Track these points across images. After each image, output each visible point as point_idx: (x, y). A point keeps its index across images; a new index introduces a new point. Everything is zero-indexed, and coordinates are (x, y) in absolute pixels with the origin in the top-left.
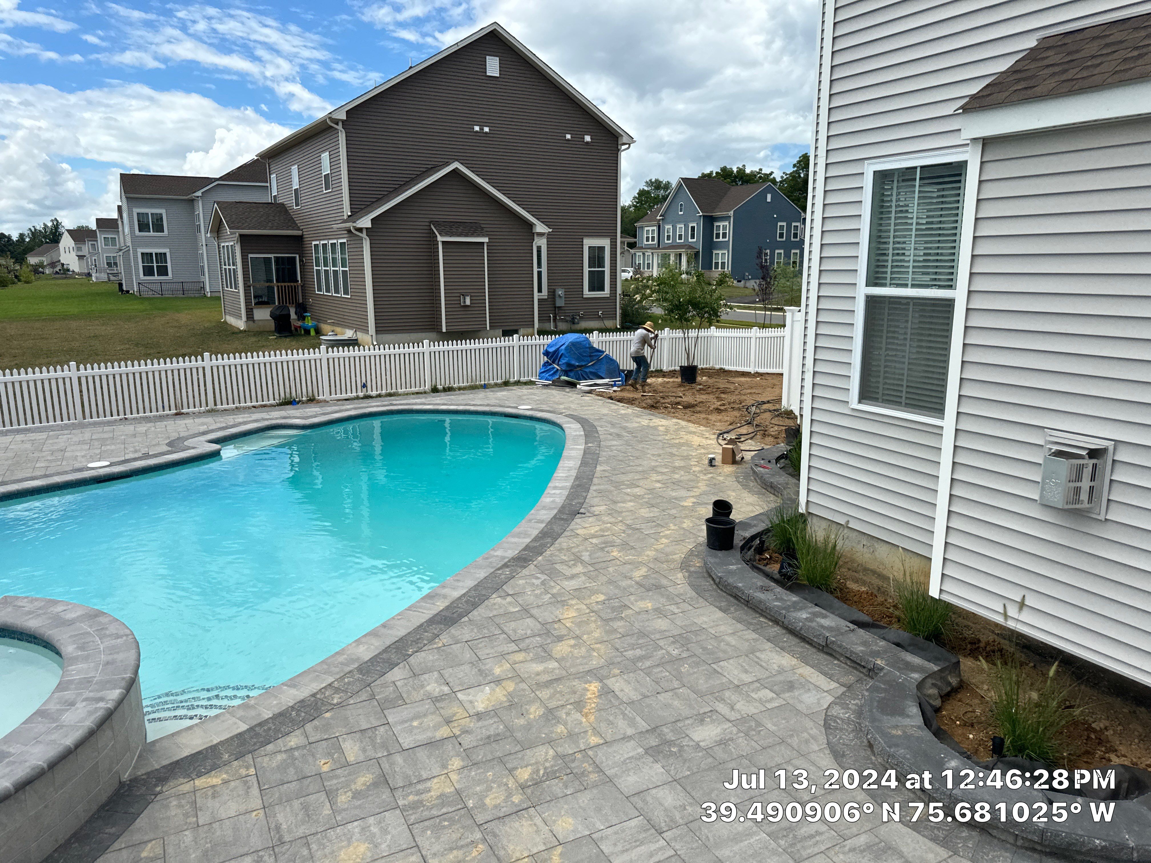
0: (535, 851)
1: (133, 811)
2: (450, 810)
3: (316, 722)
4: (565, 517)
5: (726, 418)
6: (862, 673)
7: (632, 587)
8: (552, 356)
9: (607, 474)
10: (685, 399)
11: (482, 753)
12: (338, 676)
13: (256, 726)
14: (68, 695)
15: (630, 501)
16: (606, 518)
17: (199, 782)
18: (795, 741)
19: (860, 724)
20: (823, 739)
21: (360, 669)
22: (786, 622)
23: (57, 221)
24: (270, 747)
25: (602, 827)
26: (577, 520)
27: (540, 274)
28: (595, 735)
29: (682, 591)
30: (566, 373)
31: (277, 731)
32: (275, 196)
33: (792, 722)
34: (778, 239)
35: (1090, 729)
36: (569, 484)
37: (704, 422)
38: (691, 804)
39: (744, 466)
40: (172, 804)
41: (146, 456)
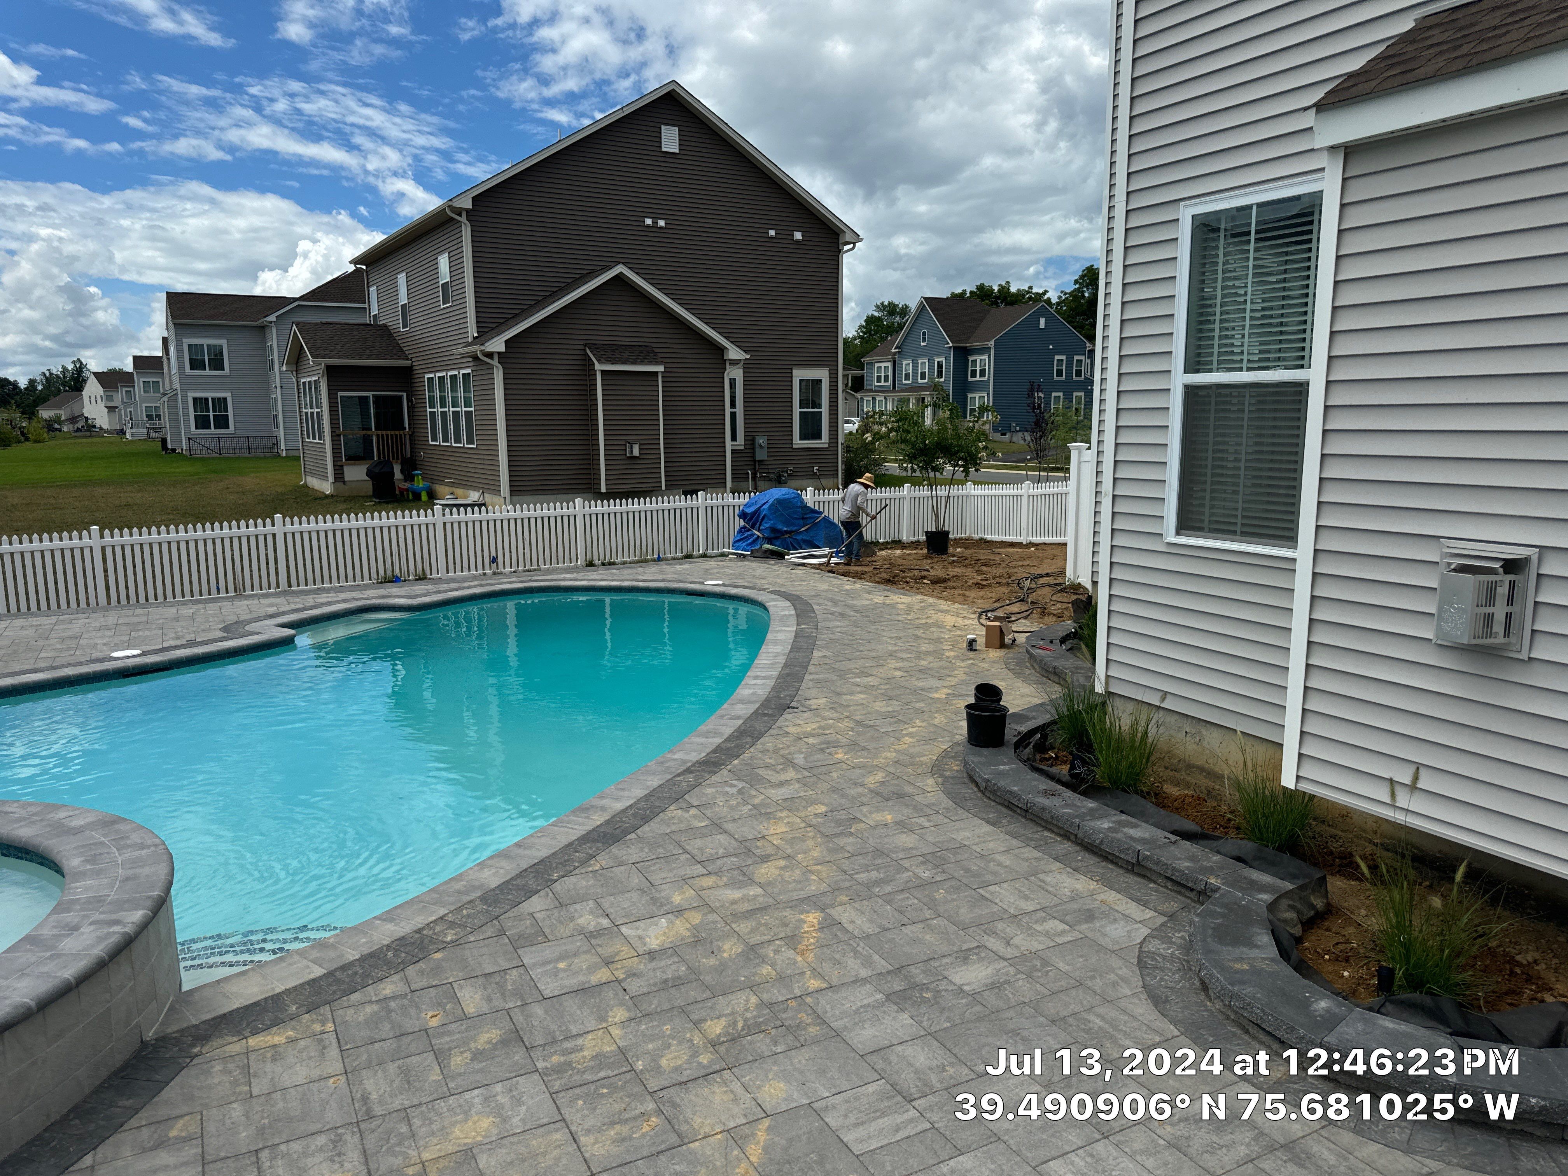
0: (732, 1124)
1: (158, 1077)
2: (610, 1073)
3: (421, 965)
4: (770, 712)
5: (990, 595)
6: (1189, 898)
7: (865, 795)
8: (750, 518)
9: (828, 661)
10: (933, 573)
11: (655, 1002)
12: (453, 908)
13: (336, 970)
14: (70, 917)
15: (860, 693)
16: (827, 714)
17: (253, 1042)
18: (1098, 984)
19: (1188, 962)
20: (1137, 981)
21: (484, 899)
22: (1080, 835)
23: (81, 363)
24: (356, 997)
25: (827, 1094)
26: (788, 715)
27: (733, 416)
28: (815, 977)
29: (934, 800)
30: (770, 541)
31: (366, 976)
32: (375, 316)
33: (1093, 960)
34: (1055, 378)
35: (1512, 961)
36: (775, 673)
37: (960, 599)
38: (952, 1064)
39: (1015, 650)
40: (215, 1069)
41: (193, 643)
